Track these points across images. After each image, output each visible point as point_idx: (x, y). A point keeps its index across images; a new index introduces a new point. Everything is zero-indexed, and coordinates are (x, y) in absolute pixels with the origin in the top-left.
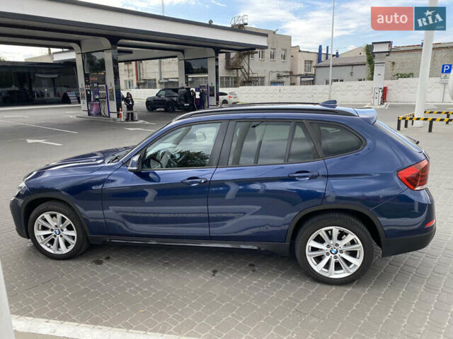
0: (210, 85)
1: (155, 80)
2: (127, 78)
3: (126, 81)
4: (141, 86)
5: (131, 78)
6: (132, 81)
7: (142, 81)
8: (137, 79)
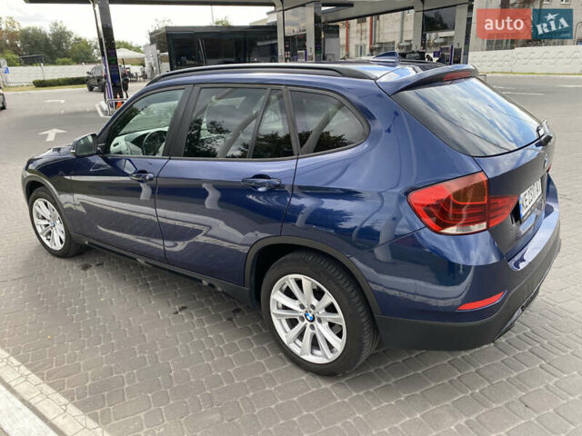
0: (455, 46)
1: (393, 43)
2: (358, 42)
3: (357, 46)
4: (374, 53)
5: (364, 42)
6: (365, 45)
7: (377, 46)
8: (371, 43)
